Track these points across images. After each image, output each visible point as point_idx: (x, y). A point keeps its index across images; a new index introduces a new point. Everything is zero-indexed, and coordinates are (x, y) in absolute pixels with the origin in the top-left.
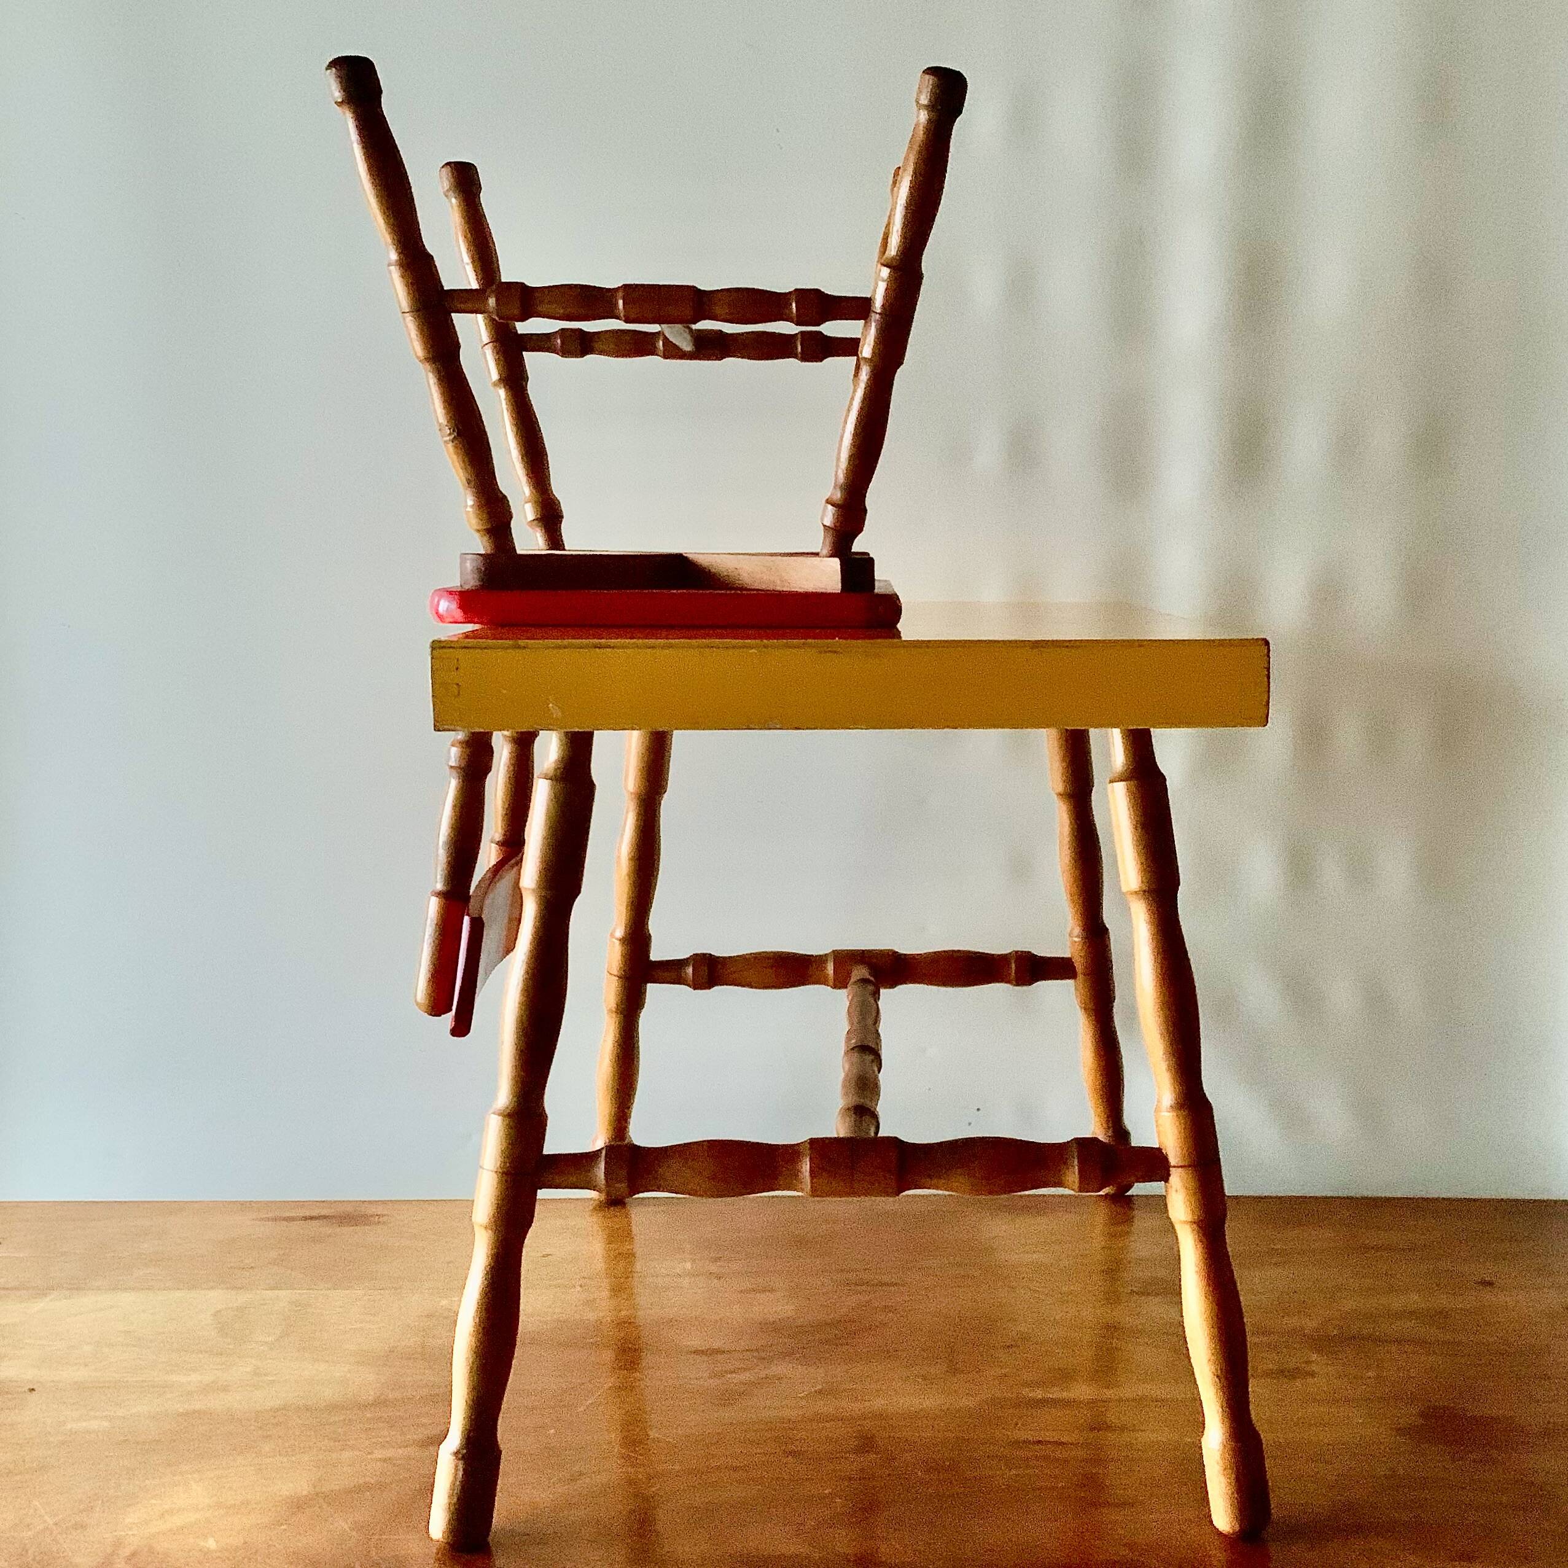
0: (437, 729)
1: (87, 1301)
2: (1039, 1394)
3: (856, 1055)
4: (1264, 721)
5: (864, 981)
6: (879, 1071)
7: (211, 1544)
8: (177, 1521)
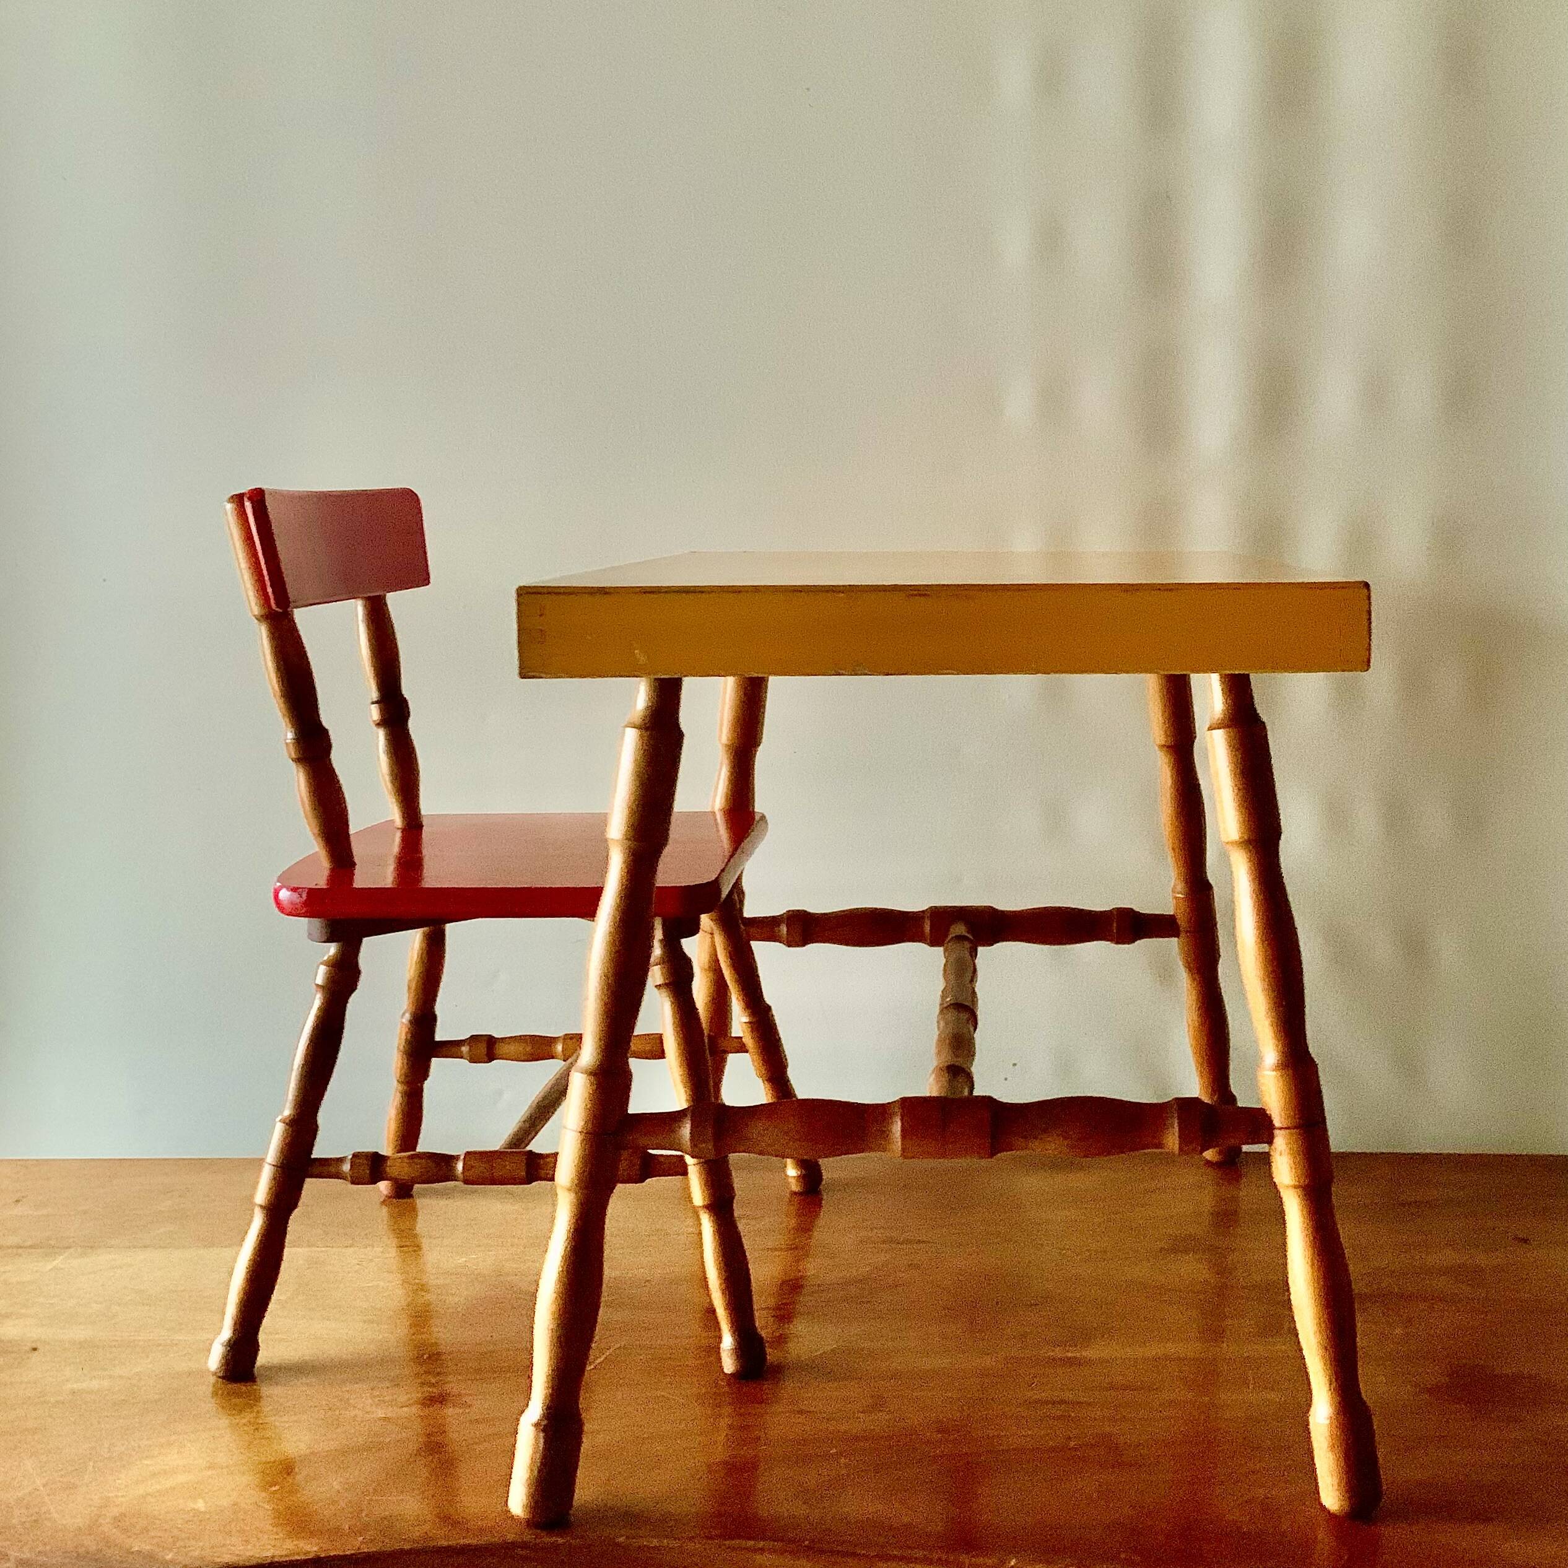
0: (523, 675)
1: (103, 1258)
2: (1058, 1352)
3: (951, 1015)
4: (1366, 664)
5: (960, 938)
6: (975, 1029)
7: (200, 1505)
8: (168, 1483)
